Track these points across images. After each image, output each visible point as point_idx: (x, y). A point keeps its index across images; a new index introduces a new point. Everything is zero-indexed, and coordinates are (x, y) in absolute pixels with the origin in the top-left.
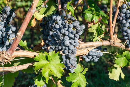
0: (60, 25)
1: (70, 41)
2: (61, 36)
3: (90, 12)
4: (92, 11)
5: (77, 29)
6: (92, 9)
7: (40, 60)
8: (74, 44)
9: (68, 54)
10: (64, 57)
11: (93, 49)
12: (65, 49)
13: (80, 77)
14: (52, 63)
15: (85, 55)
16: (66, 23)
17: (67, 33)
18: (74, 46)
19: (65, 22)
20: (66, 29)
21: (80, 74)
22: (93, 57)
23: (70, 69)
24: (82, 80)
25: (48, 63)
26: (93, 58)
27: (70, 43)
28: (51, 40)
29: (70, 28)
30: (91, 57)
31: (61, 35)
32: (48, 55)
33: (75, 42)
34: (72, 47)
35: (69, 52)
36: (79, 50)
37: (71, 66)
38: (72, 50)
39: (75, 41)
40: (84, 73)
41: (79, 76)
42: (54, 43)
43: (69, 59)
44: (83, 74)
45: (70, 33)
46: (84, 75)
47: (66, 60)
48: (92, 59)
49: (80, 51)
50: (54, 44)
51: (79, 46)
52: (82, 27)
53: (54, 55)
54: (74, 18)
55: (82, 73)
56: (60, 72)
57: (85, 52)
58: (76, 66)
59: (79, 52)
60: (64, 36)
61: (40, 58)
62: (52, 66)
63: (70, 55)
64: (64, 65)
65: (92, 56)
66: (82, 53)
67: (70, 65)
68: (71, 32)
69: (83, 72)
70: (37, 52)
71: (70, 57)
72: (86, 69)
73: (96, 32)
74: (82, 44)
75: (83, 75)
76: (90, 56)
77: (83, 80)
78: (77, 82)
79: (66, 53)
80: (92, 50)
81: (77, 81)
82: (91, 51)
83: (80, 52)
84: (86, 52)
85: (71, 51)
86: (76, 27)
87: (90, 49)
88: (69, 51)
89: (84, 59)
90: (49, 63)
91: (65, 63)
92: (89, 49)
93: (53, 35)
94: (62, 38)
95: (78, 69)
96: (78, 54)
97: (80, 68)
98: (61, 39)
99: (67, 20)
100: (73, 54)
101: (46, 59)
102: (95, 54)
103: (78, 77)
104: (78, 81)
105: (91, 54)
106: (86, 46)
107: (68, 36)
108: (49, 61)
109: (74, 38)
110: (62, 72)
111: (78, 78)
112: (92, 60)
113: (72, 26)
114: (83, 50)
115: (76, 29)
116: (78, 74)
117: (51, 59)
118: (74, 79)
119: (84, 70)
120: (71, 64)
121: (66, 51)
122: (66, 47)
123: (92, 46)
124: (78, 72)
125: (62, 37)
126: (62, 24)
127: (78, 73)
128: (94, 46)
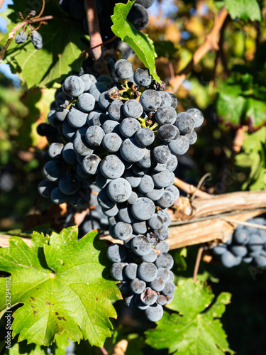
0: (88, 112)
1: (136, 181)
2: (92, 158)
3: (237, 89)
4: (244, 86)
5: (163, 120)
6: (241, 80)
7: (14, 267)
8: (157, 195)
9: (131, 240)
10: (114, 252)
11: (248, 221)
12: (118, 218)
13: (203, 329)
14: (68, 279)
15: (220, 241)
16: (111, 101)
17: (114, 142)
18: (156, 203)
19: (107, 97)
20: (111, 124)
21: (199, 316)
22: (250, 251)
23: (144, 305)
24: (211, 341)
25: (50, 280)
26: (253, 254)
27: (138, 190)
28: (54, 179)
29: (127, 120)
30: (242, 251)
31: (90, 153)
32: (45, 246)
33: (160, 184)
34: (144, 209)
35: (135, 233)
36: (194, 225)
37: (146, 293)
38: (147, 222)
39: (156, 179)
40: (219, 310)
41: (195, 325)
42: (69, 194)
43: (139, 260)
44: (215, 315)
45: (128, 140)
46: (218, 321)
47: (123, 265)
48: (247, 256)
49: (195, 229)
50: (70, 196)
51: (193, 208)
52: (188, 118)
53: (74, 245)
54: (146, 73)
55: (209, 313)
56: (99, 319)
57: (218, 231)
58: (170, 292)
59: (191, 230)
60: (103, 158)
61: (12, 260)
62: (66, 292)
63: (138, 242)
64: (117, 289)
65: (249, 247)
66: (206, 236)
67: (140, 289)
68: (131, 135)
69: (212, 309)
70: (11, 232)
71: (139, 252)
72: (226, 298)
73: (261, 160)
74: (206, 199)
75: (215, 319)
76: (240, 244)
77: (215, 339)
78: (188, 349)
79: (122, 235)
80: (247, 224)
81: (191, 344)
82: (245, 227)
83: (197, 231)
84: (222, 232)
85: (142, 228)
86: (159, 114)
87: (240, 220)
88: (136, 224)
89: (217, 258)
90: (55, 280)
91: (120, 278)
92: (232, 219)
93: (64, 156)
94: (91, 166)
95: (194, 295)
96: (189, 240)
97: (199, 294)
98: (87, 169)
99: (120, 88)
100: (153, 239)
101: (39, 264)
102: (257, 239)
103: (192, 329)
104: (194, 347)
105: (242, 237)
106: (220, 208)
107: (119, 154)
108: (53, 272)
109: (147, 164)
110: (106, 319)
111: (193, 333)
112: (249, 260)
113: (134, 108)
114: (209, 224)
115: (155, 125)
116: (195, 317)
117: (62, 262)
118: (178, 337)
119: (217, 302)
120: (148, 284)
121: (120, 227)
122: (122, 210)
123: (245, 209)
124: (191, 310)
125: (96, 163)
126: (98, 107)
127: (192, 314)
128: (253, 207)
